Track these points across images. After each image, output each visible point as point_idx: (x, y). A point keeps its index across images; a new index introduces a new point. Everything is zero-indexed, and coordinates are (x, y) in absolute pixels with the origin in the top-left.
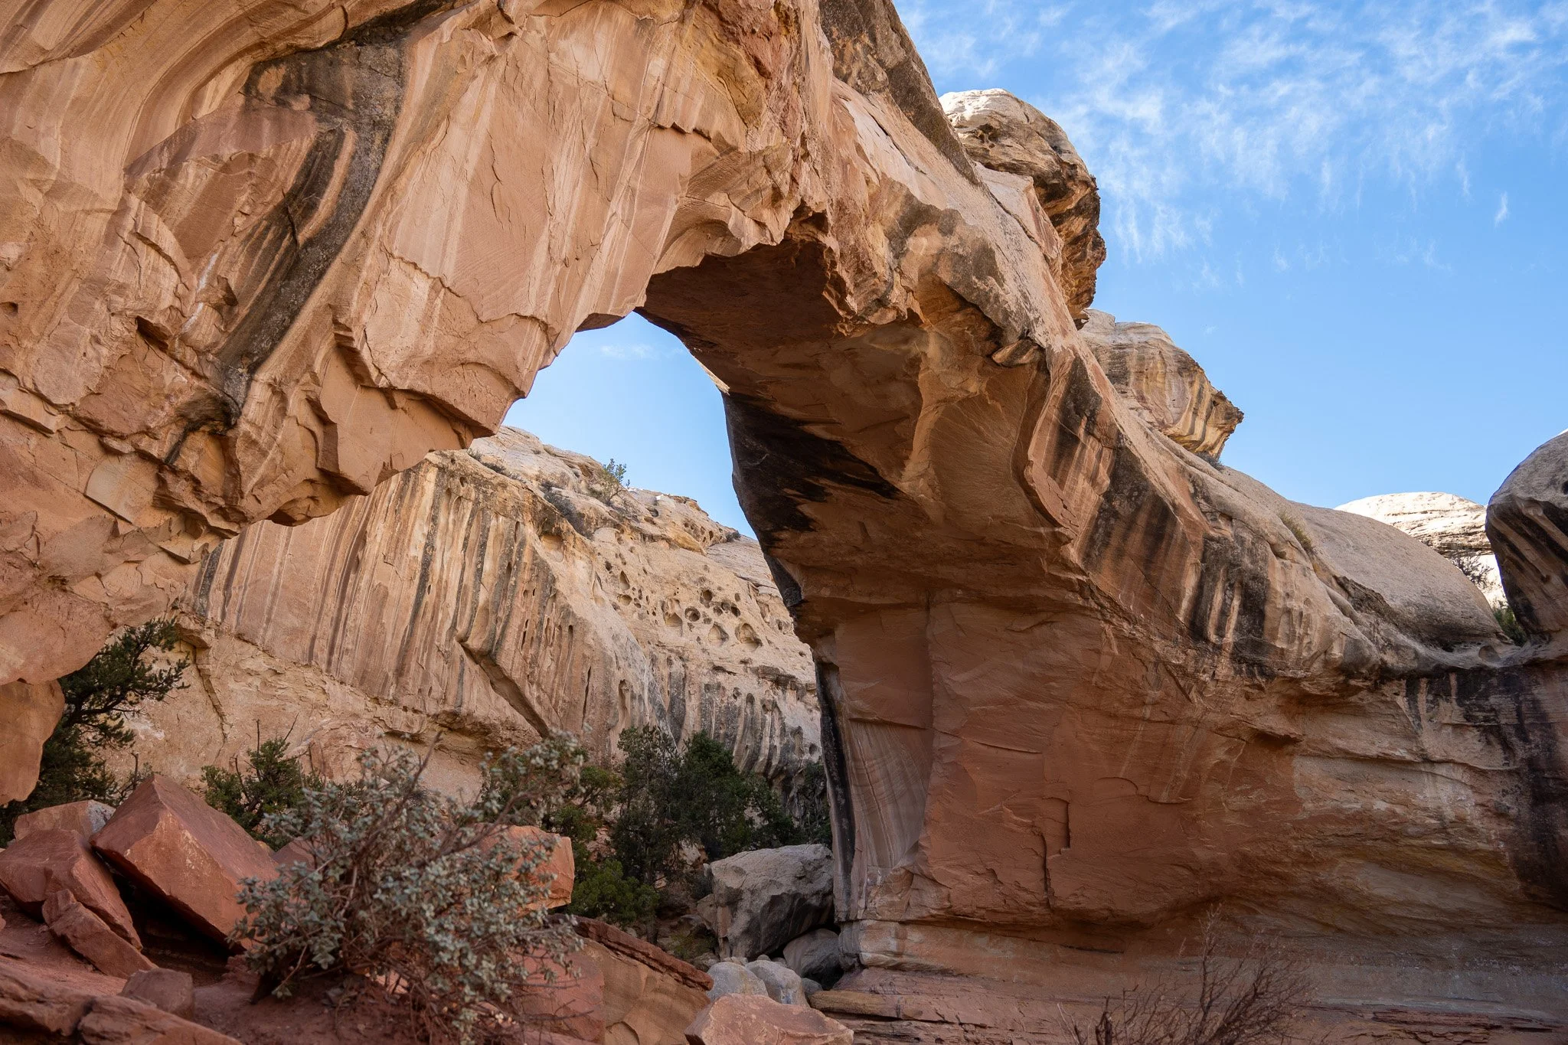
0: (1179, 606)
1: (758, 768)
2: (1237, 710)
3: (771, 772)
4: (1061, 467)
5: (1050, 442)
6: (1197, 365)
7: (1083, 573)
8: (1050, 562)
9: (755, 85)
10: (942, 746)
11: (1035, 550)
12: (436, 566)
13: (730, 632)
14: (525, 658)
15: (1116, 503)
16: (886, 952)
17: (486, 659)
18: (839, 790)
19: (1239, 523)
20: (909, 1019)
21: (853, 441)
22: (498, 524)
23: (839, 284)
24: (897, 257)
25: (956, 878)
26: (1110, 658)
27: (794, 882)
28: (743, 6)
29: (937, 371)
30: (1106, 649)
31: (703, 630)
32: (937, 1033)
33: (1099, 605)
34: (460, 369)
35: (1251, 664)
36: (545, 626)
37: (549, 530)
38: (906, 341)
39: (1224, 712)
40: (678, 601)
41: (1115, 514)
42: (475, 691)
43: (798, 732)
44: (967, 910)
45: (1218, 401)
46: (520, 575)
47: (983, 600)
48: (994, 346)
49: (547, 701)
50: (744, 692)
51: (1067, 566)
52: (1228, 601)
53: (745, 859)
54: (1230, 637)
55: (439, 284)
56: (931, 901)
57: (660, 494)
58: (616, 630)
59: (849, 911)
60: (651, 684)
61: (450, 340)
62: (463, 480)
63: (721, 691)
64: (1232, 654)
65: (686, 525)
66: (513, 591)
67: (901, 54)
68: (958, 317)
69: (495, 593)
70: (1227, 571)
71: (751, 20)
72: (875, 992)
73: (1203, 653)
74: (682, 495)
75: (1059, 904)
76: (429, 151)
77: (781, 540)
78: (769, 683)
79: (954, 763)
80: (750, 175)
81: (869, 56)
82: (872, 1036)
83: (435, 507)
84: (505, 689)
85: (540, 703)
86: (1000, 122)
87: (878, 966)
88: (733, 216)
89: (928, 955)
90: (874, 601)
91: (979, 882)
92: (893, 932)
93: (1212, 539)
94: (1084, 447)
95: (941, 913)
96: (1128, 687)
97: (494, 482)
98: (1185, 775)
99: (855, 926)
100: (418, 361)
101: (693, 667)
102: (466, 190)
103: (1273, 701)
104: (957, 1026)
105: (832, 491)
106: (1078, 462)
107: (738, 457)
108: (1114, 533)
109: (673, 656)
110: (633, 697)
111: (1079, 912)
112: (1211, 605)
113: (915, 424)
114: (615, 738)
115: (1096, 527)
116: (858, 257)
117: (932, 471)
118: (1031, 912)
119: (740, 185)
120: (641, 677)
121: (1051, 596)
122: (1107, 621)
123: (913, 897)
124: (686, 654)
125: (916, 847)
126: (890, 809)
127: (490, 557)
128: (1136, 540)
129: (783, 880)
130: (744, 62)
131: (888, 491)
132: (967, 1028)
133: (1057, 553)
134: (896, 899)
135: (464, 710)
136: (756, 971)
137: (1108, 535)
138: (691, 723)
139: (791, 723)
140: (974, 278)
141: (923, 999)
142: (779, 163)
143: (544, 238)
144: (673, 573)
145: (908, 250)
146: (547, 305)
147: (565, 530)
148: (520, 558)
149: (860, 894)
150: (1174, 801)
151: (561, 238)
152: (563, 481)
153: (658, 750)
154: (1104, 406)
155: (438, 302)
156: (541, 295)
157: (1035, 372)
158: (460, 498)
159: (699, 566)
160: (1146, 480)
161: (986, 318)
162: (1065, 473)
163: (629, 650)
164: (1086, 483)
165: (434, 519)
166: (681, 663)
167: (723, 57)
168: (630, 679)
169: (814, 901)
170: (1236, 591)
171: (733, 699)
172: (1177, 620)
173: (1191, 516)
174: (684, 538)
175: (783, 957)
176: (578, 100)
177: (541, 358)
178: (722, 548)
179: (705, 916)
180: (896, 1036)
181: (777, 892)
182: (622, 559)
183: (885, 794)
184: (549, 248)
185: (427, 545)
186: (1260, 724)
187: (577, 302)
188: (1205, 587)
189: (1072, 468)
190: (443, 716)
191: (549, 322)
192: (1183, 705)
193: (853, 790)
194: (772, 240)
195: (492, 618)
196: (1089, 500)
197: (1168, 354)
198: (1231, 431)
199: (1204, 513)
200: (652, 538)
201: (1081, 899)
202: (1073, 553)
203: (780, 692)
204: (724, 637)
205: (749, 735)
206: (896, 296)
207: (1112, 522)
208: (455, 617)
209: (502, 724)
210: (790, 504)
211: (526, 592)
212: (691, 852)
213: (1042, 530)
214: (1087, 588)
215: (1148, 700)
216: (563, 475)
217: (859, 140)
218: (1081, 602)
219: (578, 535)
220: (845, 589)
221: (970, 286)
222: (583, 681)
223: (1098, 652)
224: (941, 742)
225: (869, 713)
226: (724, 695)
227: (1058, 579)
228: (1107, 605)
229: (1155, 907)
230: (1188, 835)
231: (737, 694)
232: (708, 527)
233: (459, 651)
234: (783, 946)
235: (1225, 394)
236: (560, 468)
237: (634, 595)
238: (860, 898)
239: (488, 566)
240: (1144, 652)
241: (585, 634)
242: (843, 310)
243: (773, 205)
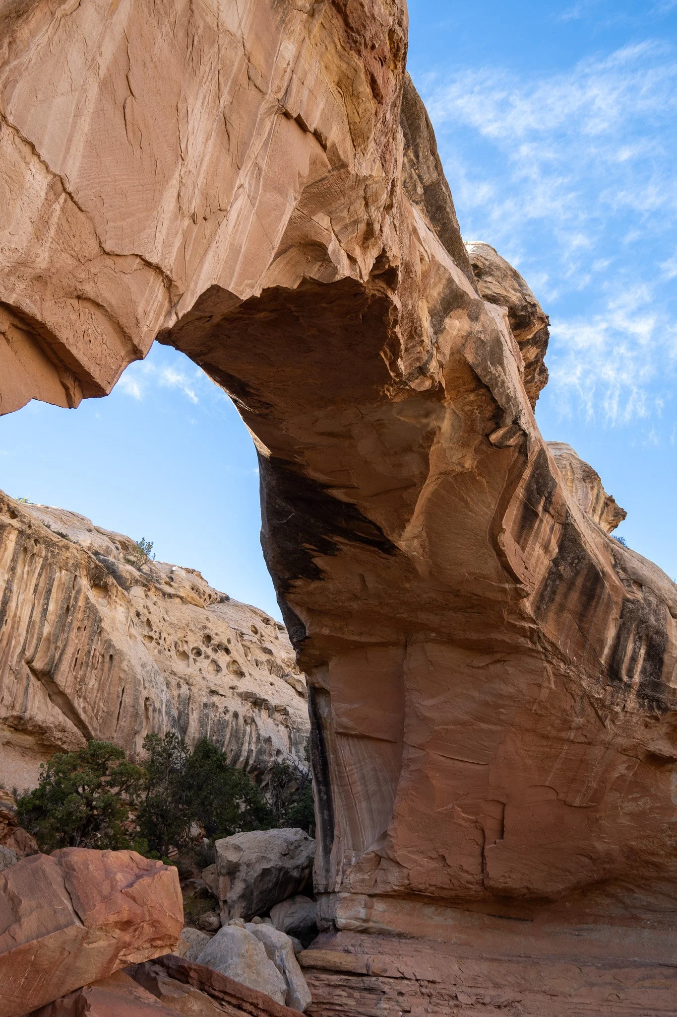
0: (602, 652)
1: (239, 766)
2: (638, 735)
3: (248, 769)
4: (524, 536)
5: (516, 515)
6: (597, 474)
7: (534, 622)
8: (510, 612)
9: (368, 105)
10: (410, 756)
11: (499, 602)
12: (13, 605)
13: (223, 666)
14: (76, 678)
15: (561, 568)
16: (357, 919)
17: (46, 677)
18: (323, 788)
19: (648, 590)
20: (376, 975)
21: (366, 504)
22: (61, 576)
23: (394, 344)
24: (435, 333)
25: (415, 861)
26: (547, 691)
27: (280, 858)
28: (368, 14)
29: (445, 445)
30: (546, 684)
31: (204, 663)
32: (398, 988)
33: (545, 648)
34: (75, 302)
35: (652, 700)
36: (92, 654)
37: (98, 584)
38: (427, 415)
39: (629, 737)
40: (186, 642)
41: (560, 576)
42: (37, 701)
43: (268, 740)
44: (422, 887)
45: (609, 503)
46: (75, 615)
47: (452, 641)
48: (494, 426)
49: (90, 711)
50: (232, 709)
51: (522, 616)
52: (637, 650)
53: (241, 838)
54: (637, 678)
55: (59, 184)
56: (394, 879)
57: (175, 566)
58: (144, 659)
59: (327, 885)
60: (168, 701)
61: (67, 260)
62: (36, 541)
63: (215, 708)
64: (638, 691)
65: (193, 589)
66: (70, 627)
67: (435, 175)
68: (472, 397)
69: (56, 628)
70: (638, 626)
71: (373, 32)
72: (347, 951)
73: (617, 689)
74: (191, 567)
75: (491, 883)
76: (58, 14)
77: (295, 587)
78: (250, 704)
79: (419, 771)
80: (351, 203)
81: (412, 170)
82: (347, 989)
83: (14, 560)
84: (60, 700)
85: (85, 712)
86: (484, 264)
87: (350, 930)
88: (333, 242)
89: (389, 922)
90: (364, 639)
91: (433, 865)
92: (363, 903)
93: (628, 600)
94: (541, 521)
95: (402, 889)
96: (559, 715)
97: (60, 544)
98: (594, 785)
99: (331, 897)
100: (29, 272)
101: (196, 691)
102: (97, 89)
103: (664, 729)
104: (414, 982)
105: (342, 547)
106: (536, 532)
107: (268, 517)
108: (558, 591)
109: (182, 681)
110: (154, 710)
111: (505, 890)
112: (625, 653)
113: (419, 492)
114: (140, 741)
115: (546, 586)
116: (412, 322)
117: (424, 534)
118: (469, 889)
119: (342, 211)
120: (161, 696)
121: (507, 639)
122: (549, 662)
123: (379, 875)
124: (191, 681)
125: (384, 836)
126: (364, 804)
127: (54, 600)
128: (574, 596)
129: (272, 856)
130: (363, 76)
131: (389, 548)
132: (422, 983)
133: (516, 605)
134: (366, 877)
135: (27, 715)
136: (256, 933)
137: (554, 593)
138: (193, 731)
139: (264, 733)
140: (489, 363)
141: (387, 959)
142: (376, 196)
143: (174, 182)
144: (184, 622)
145: (445, 328)
146: (173, 258)
147: (110, 583)
148: (76, 602)
149: (338, 871)
150: (584, 805)
151: (191, 188)
152: (108, 551)
153: (176, 751)
154: (557, 490)
155: (57, 207)
156: (167, 245)
157: (517, 454)
158: (33, 555)
159: (203, 617)
160: (584, 550)
161: (493, 400)
162: (526, 541)
163: (153, 675)
164: (541, 550)
165: (13, 569)
166: (187, 687)
167: (344, 66)
168: (153, 696)
169: (295, 874)
170: (643, 643)
171: (223, 715)
172: (600, 663)
173: (614, 581)
174: (192, 598)
175: (269, 917)
176: (216, 45)
177: (162, 318)
178: (216, 606)
179: (208, 881)
180: (366, 989)
181: (268, 866)
182: (148, 609)
183: (360, 793)
184: (179, 195)
185: (6, 589)
186: (654, 747)
187: (202, 267)
188: (622, 638)
189: (531, 538)
190: (11, 719)
191: (174, 277)
192: (599, 731)
193: (335, 789)
194: (361, 277)
195: (53, 647)
196: (542, 563)
197: (576, 465)
198: (616, 526)
199: (622, 580)
200: (170, 596)
201: (508, 880)
202: (528, 605)
203: (256, 711)
204: (218, 669)
205: (233, 741)
206: (433, 366)
207: (558, 582)
208: (25, 644)
209: (55, 727)
210: (307, 557)
211: (79, 628)
212: (195, 830)
213: (507, 586)
214: (536, 634)
215: (574, 725)
216: (108, 547)
217: (415, 224)
218: (530, 645)
219: (120, 588)
220: (341, 628)
221: (485, 369)
222: (118, 696)
223: (540, 686)
224: (410, 753)
225: (351, 728)
226: (217, 711)
227: (514, 626)
228: (550, 648)
229: (561, 887)
230: (591, 832)
231: (226, 711)
232: (208, 591)
233: (26, 670)
234: (270, 909)
235: (614, 497)
236: (106, 542)
237: (156, 636)
238: (337, 875)
239: (51, 607)
240: (574, 687)
241: (121, 661)
242: (393, 372)
243: (363, 243)
